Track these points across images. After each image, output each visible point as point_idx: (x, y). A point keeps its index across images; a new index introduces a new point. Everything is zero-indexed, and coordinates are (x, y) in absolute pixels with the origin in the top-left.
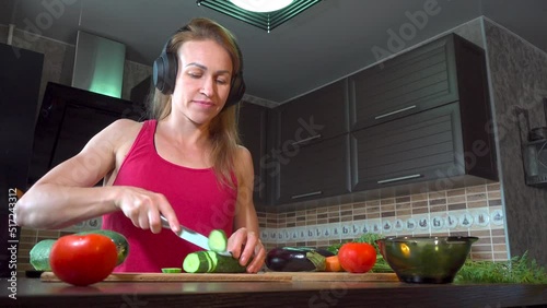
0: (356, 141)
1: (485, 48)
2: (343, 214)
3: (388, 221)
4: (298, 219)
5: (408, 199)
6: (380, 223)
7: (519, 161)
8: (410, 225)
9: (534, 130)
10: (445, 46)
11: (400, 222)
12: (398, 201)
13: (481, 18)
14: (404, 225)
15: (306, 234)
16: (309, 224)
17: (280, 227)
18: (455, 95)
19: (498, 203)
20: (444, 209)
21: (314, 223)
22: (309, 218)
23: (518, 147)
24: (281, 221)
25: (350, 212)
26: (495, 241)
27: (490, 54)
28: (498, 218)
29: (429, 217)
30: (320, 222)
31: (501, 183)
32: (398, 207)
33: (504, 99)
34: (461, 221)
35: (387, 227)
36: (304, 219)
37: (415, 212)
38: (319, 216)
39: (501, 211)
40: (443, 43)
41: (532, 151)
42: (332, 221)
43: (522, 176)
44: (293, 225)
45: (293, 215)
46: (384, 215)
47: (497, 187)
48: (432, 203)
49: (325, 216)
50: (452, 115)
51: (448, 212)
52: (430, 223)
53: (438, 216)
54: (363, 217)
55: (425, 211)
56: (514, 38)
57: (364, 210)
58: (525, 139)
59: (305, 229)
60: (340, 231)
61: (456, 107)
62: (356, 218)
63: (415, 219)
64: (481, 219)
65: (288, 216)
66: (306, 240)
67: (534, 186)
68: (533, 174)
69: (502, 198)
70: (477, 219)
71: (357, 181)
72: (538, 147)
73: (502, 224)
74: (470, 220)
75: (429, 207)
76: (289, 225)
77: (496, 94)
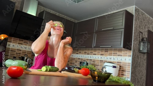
0: (96, 35)
1: (134, 14)
2: (91, 53)
3: (102, 56)
4: (79, 52)
5: (108, 52)
6: (100, 56)
7: (138, 46)
8: (107, 58)
9: (143, 38)
10: (123, 13)
11: (105, 57)
12: (105, 52)
13: (134, 6)
14: (106, 58)
15: (81, 56)
16: (82, 54)
17: (74, 54)
18: (123, 27)
19: (130, 56)
20: (116, 56)
21: (83, 54)
22: (82, 52)
23: (138, 42)
24: (75, 52)
25: (93, 53)
26: (128, 66)
27: (135, 16)
28: (129, 60)
29: (112, 57)
30: (84, 54)
31: (132, 51)
32: (105, 53)
33: (137, 29)
34: (120, 59)
35: (101, 58)
36: (81, 52)
37: (109, 55)
38: (85, 52)
39: (131, 58)
40: (123, 12)
41: (142, 43)
42: (88, 54)
43: (138, 50)
44: (78, 54)
45: (78, 51)
46: (101, 55)
47: (131, 52)
48: (114, 53)
49: (86, 53)
50: (122, 32)
51: (117, 56)
52: (112, 58)
53: (115, 57)
54: (96, 54)
55: (112, 55)
56: (143, 12)
57: (96, 53)
58: (141, 40)
59: (81, 55)
60: (89, 57)
61: (123, 30)
62: (94, 54)
63: (109, 57)
64: (125, 60)
65: (77, 51)
66: (80, 58)
67: (141, 53)
68: (141, 50)
69: (132, 55)
70: (124, 59)
71: (95, 45)
72: (144, 43)
73: (130, 62)
74: (122, 59)
75: (113, 54)
76: (77, 54)
77: (135, 27)
